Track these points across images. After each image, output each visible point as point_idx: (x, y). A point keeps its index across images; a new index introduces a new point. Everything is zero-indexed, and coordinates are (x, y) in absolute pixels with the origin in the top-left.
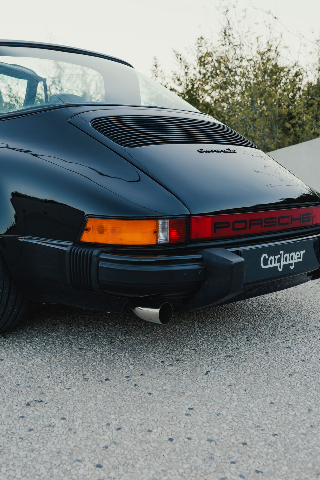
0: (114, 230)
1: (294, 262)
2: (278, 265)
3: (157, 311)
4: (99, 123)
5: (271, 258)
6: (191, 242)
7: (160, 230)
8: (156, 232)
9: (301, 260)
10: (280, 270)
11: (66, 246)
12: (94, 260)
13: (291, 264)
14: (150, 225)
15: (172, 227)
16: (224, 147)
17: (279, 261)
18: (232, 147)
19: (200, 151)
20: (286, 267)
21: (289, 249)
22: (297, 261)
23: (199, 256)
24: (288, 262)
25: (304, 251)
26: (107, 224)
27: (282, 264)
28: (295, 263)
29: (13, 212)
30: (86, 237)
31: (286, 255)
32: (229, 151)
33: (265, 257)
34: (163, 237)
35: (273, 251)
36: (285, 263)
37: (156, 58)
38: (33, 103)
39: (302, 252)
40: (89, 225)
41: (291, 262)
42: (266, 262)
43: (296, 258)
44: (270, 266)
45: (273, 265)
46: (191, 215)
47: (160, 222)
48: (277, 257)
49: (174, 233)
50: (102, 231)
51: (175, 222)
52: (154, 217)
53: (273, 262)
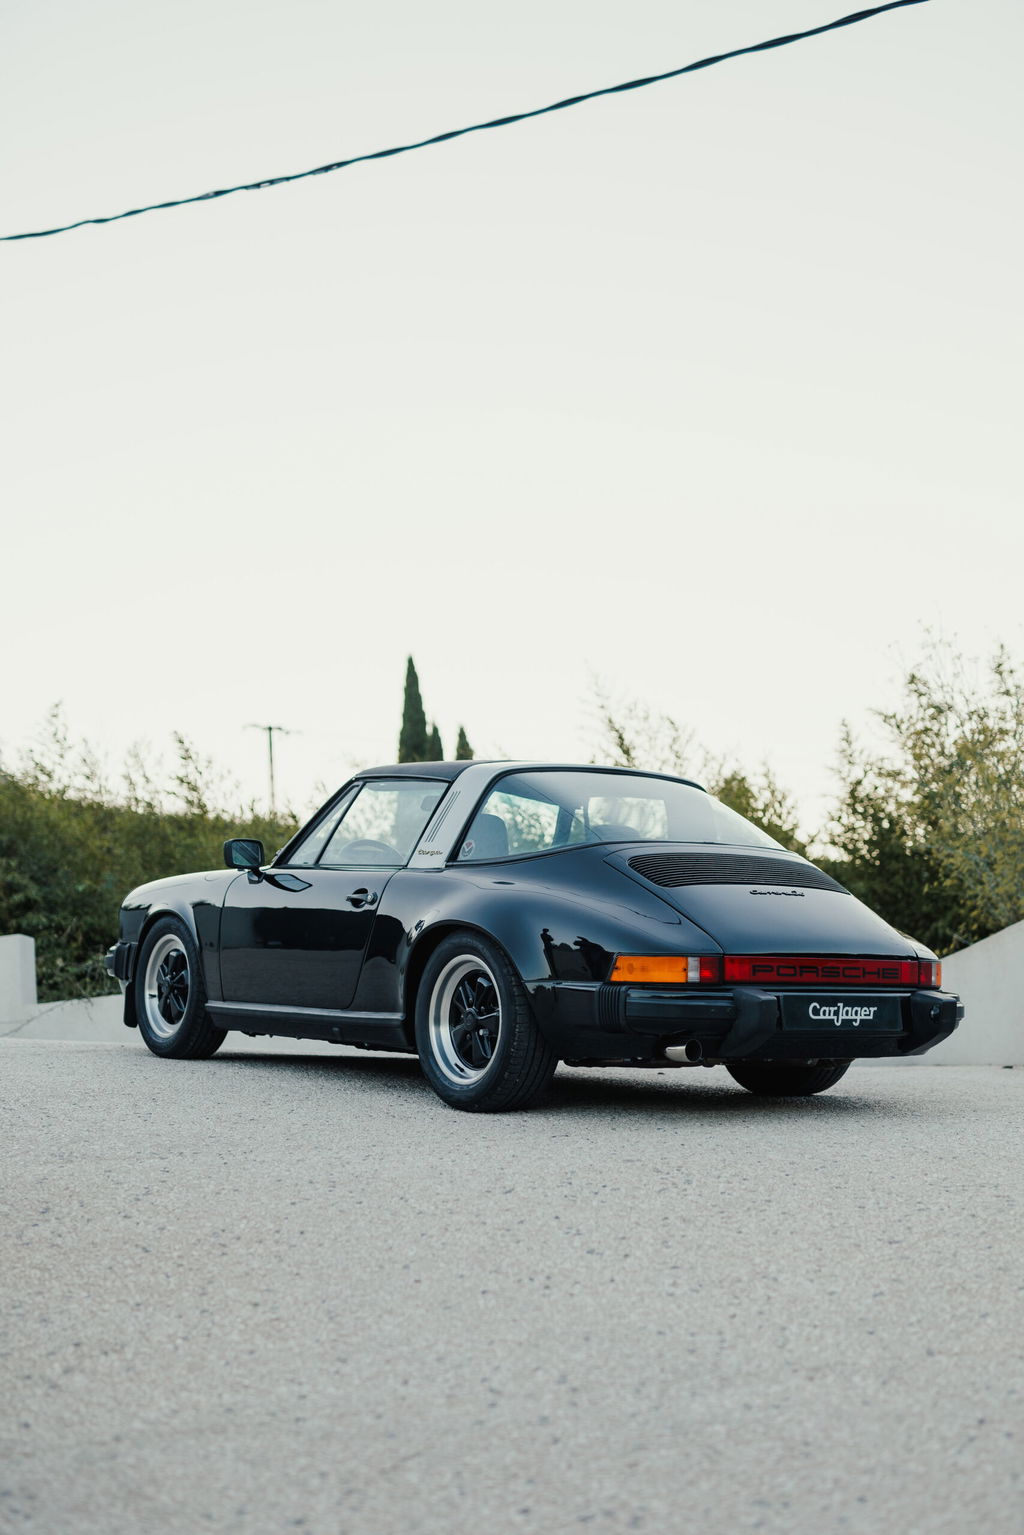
0: (644, 969)
1: (858, 1018)
2: (835, 1018)
3: (684, 1048)
4: (638, 863)
5: (824, 1008)
6: (725, 983)
7: (690, 967)
8: (686, 970)
9: (871, 1017)
10: (838, 1024)
11: (594, 987)
12: (622, 996)
13: (856, 1020)
14: (680, 963)
15: (702, 967)
16: (789, 890)
17: (836, 1013)
18: (799, 890)
19: (754, 893)
20: (846, 1022)
21: (851, 1003)
22: (864, 1017)
23: (730, 994)
24: (849, 1017)
25: (876, 1009)
26: (637, 962)
27: (841, 1018)
28: (861, 1020)
29: (547, 965)
30: (616, 977)
31: (847, 1008)
32: (794, 894)
33: (815, 1007)
34: (693, 975)
36: (845, 1017)
37: (846, 722)
38: (567, 840)
39: (873, 1009)
40: (618, 963)
41: (854, 1017)
42: (816, 1012)
43: (862, 1014)
44: (822, 1017)
45: (827, 1017)
46: (724, 954)
47: (690, 959)
48: (833, 1009)
49: (707, 974)
50: (631, 969)
51: (707, 961)
52: (684, 954)
53: (826, 1014)
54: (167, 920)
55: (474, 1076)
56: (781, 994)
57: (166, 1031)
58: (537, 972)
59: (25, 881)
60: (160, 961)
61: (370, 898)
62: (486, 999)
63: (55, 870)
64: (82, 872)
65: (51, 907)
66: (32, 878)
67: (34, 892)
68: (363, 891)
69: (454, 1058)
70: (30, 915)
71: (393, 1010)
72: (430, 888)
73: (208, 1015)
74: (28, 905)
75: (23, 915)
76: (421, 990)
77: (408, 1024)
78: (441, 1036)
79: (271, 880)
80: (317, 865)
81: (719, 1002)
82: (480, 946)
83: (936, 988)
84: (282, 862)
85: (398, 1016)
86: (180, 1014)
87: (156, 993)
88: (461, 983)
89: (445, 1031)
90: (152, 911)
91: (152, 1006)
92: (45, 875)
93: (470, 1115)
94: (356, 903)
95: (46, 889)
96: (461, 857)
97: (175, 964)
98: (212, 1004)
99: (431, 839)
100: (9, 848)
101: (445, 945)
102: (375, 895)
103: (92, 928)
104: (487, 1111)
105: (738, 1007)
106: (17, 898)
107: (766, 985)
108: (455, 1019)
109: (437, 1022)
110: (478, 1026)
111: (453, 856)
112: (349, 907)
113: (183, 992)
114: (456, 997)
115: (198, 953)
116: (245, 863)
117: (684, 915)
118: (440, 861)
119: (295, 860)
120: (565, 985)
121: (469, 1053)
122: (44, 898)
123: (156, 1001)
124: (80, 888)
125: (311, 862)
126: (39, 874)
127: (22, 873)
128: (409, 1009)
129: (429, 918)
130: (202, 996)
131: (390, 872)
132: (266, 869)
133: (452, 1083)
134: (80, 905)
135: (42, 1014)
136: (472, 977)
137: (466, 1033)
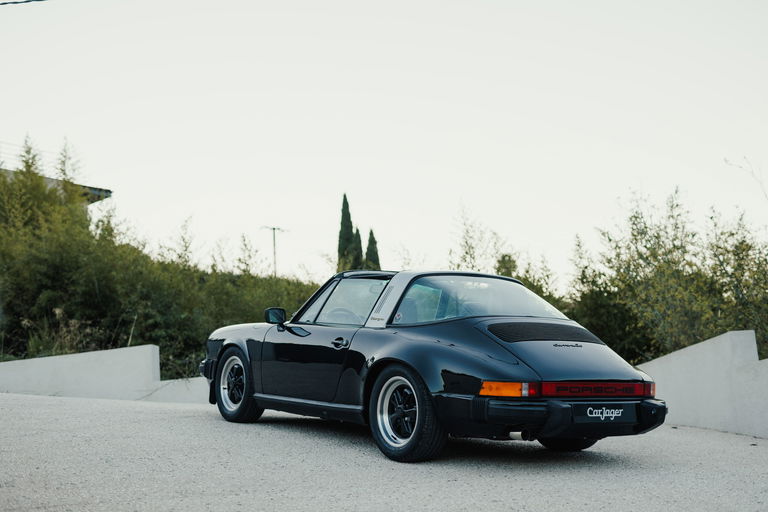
0: (497, 389)
2: (601, 416)
3: (520, 433)
5: (595, 411)
6: (542, 397)
7: (523, 389)
8: (521, 390)
9: (620, 415)
10: (603, 419)
11: (470, 397)
12: (486, 404)
13: (612, 417)
14: (518, 385)
15: (530, 388)
16: (574, 343)
17: (602, 413)
18: (579, 343)
19: (556, 345)
20: (607, 418)
21: (609, 407)
23: (545, 404)
24: (609, 415)
25: (622, 410)
26: (494, 385)
27: (604, 416)
28: (615, 417)
29: (443, 383)
30: (482, 393)
31: (607, 410)
32: (577, 346)
33: (590, 410)
34: (525, 393)
35: (599, 407)
36: (606, 415)
40: (484, 385)
41: (611, 415)
42: (591, 412)
43: (615, 414)
44: (594, 415)
45: (597, 415)
46: (542, 381)
47: (524, 384)
48: (600, 411)
49: (533, 392)
50: (491, 389)
51: (532, 385)
52: (520, 381)
53: (597, 413)
54: (233, 349)
55: (402, 443)
56: (572, 403)
57: (232, 408)
58: (437, 387)
59: (154, 312)
60: (229, 370)
61: (344, 343)
62: (409, 401)
63: (169, 308)
64: (184, 308)
65: (167, 326)
66: (158, 311)
67: (159, 319)
68: (341, 339)
69: (391, 432)
70: (156, 330)
71: (357, 404)
72: (378, 339)
73: (255, 400)
74: (156, 325)
75: (153, 330)
76: (373, 395)
77: (365, 412)
78: (384, 421)
79: (290, 330)
80: (315, 323)
81: (538, 408)
82: (406, 372)
83: (652, 398)
84: (295, 320)
85: (360, 408)
86: (240, 399)
87: (226, 386)
88: (395, 391)
89: (386, 418)
90: (225, 343)
91: (224, 393)
92: (165, 309)
93: (400, 464)
94: (337, 345)
95: (165, 317)
96: (394, 322)
97: (236, 372)
98: (257, 395)
99: (378, 311)
100: (146, 295)
101: (387, 371)
102: (347, 342)
103: (188, 337)
104: (409, 462)
105: (550, 411)
106: (151, 321)
107: (564, 398)
108: (391, 411)
109: (382, 413)
110: (405, 415)
111: (390, 321)
112: (333, 346)
113: (241, 387)
114: (392, 398)
115: (249, 367)
116: (275, 320)
117: (519, 359)
118: (383, 324)
119: (303, 319)
120: (453, 396)
121: (399, 429)
122: (164, 322)
123: (226, 391)
124: (183, 316)
125: (312, 321)
126: (162, 309)
127: (152, 308)
128: (366, 404)
129: (378, 356)
130: (252, 390)
131: (356, 329)
132: (287, 323)
133: (390, 446)
134: (182, 325)
135: (163, 386)
136: (401, 388)
137: (397, 419)
